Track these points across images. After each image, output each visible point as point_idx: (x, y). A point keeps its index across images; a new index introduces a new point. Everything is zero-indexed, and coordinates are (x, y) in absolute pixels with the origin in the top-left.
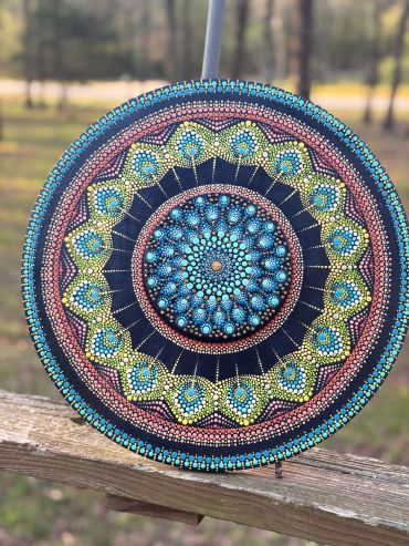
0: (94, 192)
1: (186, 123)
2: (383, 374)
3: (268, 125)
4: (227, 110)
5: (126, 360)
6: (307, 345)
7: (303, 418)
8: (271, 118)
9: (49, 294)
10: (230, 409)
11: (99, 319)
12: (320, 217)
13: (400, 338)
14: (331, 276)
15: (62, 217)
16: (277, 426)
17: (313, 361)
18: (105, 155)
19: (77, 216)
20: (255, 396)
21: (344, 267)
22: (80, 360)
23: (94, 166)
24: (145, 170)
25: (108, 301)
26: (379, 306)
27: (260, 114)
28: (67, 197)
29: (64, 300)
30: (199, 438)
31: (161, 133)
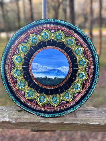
0: (20, 46)
1: (45, 30)
2: (90, 96)
3: (65, 32)
4: (55, 27)
5: (26, 89)
6: (71, 88)
7: (69, 106)
8: (66, 30)
9: (7, 71)
10: (52, 102)
11: (20, 78)
12: (77, 56)
13: (94, 87)
14: (79, 71)
15: (12, 52)
16: (63, 107)
17: (73, 92)
18: (23, 36)
19: (15, 52)
20: (58, 100)
21: (82, 69)
22: (15, 89)
23: (20, 39)
24: (34, 41)
25: (23, 74)
26: (90, 79)
27: (64, 29)
28: (13, 47)
29: (11, 73)
30: (43, 109)
31: (38, 32)
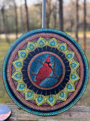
0: (19, 52)
1: (41, 38)
2: (82, 95)
3: (58, 39)
4: (50, 35)
5: (26, 91)
6: (66, 88)
7: (64, 104)
8: (59, 37)
9: (8, 75)
10: (49, 102)
11: (20, 81)
12: (69, 60)
13: (85, 87)
14: (71, 73)
15: (12, 58)
16: (59, 106)
17: (67, 92)
18: (22, 44)
19: (15, 57)
20: (54, 99)
21: (74, 71)
22: (15, 91)
23: (20, 46)
24: (31, 48)
25: (22, 77)
26: (81, 80)
27: (57, 36)
28: (13, 53)
29: (12, 77)
30: (42, 109)
31: (35, 39)
